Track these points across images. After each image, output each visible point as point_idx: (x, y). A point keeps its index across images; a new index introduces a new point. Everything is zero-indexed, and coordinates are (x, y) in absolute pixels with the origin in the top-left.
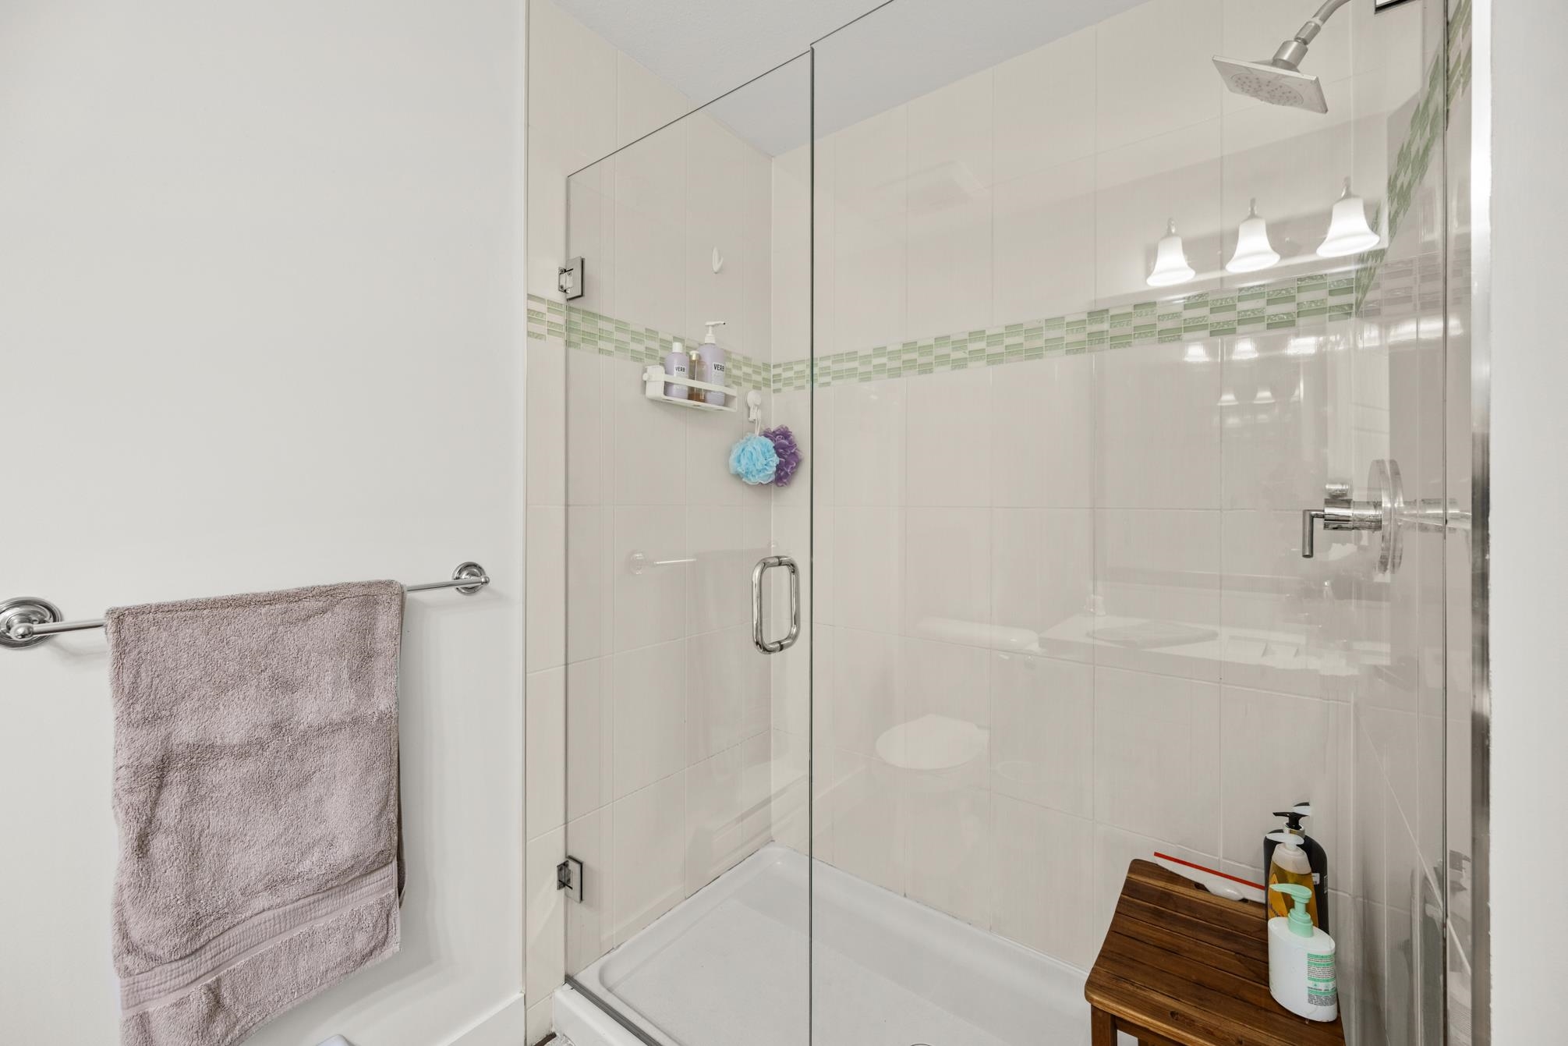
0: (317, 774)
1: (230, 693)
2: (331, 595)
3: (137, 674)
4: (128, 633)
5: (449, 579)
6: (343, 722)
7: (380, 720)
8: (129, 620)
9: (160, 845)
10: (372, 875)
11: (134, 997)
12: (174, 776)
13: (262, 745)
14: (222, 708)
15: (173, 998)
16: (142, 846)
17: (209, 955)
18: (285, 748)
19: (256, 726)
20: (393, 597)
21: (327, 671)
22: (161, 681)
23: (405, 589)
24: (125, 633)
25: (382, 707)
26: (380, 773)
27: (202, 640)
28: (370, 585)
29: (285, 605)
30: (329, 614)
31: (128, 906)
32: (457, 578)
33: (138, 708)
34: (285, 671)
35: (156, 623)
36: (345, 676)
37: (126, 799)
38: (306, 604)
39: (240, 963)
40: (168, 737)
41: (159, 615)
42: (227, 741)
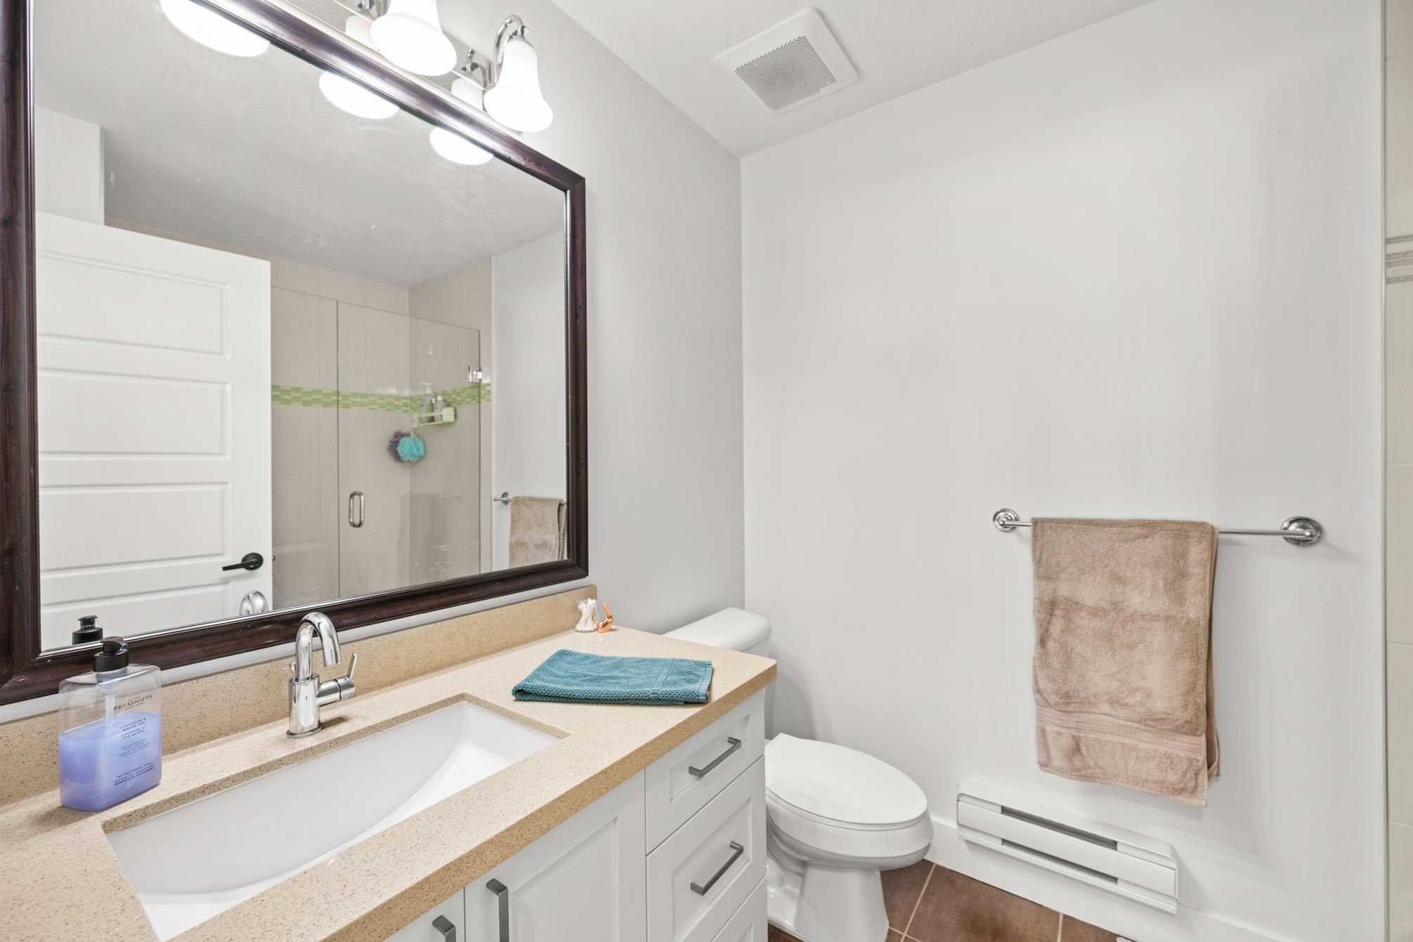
0: (1141, 645)
1: (1087, 575)
2: (1150, 527)
3: (1041, 553)
4: (1039, 531)
5: (1278, 528)
6: (1158, 616)
7: (1188, 623)
8: (1039, 524)
9: (1051, 644)
10: (1183, 736)
11: (1040, 717)
12: (1058, 612)
13: (1105, 612)
14: (1082, 583)
15: (1057, 729)
16: (1042, 642)
17: (1074, 719)
18: (1120, 620)
19: (1101, 600)
20: (1203, 535)
21: (1148, 578)
22: (1052, 559)
23: (1217, 531)
24: (1037, 531)
25: (1191, 615)
26: (1188, 663)
27: (1072, 541)
28: (1183, 523)
29: (1120, 529)
30: (1150, 539)
31: (1037, 668)
32: (1286, 529)
33: (1042, 570)
34: (1120, 570)
35: (1051, 528)
36: (1161, 584)
37: (1037, 614)
38: (1134, 530)
39: (1092, 736)
40: (1056, 590)
41: (1053, 524)
42: (1085, 603)
